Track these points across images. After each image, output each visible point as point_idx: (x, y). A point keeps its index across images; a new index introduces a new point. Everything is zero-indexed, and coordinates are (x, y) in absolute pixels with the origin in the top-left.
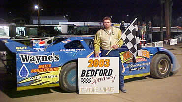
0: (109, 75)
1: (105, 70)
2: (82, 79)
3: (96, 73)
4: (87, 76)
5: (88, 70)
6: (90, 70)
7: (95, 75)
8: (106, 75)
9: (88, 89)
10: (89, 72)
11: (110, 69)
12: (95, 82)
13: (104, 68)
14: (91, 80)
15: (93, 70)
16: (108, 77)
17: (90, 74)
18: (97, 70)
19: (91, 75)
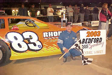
0: (100, 42)
2: (83, 45)
4: (86, 43)
5: (87, 39)
9: (86, 53)
12: (91, 48)
13: (97, 37)
17: (88, 42)
18: (92, 39)
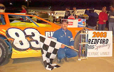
0: (106, 43)
1: (104, 39)
3: (98, 42)
4: (92, 43)
6: (94, 39)
7: (97, 43)
8: (104, 43)
9: (92, 53)
10: (93, 40)
11: (107, 39)
12: (97, 48)
14: (95, 47)
15: (96, 39)
16: (105, 44)
18: (98, 39)
19: (94, 43)
